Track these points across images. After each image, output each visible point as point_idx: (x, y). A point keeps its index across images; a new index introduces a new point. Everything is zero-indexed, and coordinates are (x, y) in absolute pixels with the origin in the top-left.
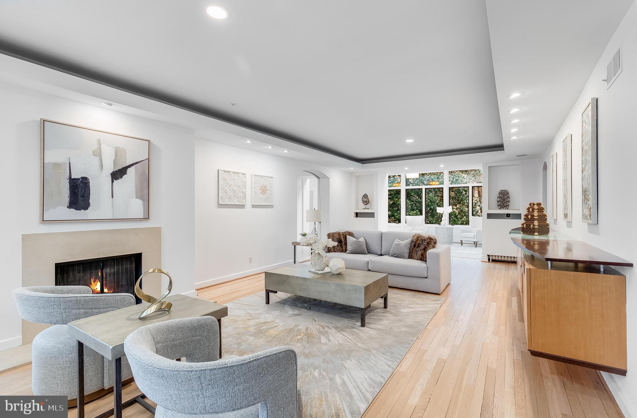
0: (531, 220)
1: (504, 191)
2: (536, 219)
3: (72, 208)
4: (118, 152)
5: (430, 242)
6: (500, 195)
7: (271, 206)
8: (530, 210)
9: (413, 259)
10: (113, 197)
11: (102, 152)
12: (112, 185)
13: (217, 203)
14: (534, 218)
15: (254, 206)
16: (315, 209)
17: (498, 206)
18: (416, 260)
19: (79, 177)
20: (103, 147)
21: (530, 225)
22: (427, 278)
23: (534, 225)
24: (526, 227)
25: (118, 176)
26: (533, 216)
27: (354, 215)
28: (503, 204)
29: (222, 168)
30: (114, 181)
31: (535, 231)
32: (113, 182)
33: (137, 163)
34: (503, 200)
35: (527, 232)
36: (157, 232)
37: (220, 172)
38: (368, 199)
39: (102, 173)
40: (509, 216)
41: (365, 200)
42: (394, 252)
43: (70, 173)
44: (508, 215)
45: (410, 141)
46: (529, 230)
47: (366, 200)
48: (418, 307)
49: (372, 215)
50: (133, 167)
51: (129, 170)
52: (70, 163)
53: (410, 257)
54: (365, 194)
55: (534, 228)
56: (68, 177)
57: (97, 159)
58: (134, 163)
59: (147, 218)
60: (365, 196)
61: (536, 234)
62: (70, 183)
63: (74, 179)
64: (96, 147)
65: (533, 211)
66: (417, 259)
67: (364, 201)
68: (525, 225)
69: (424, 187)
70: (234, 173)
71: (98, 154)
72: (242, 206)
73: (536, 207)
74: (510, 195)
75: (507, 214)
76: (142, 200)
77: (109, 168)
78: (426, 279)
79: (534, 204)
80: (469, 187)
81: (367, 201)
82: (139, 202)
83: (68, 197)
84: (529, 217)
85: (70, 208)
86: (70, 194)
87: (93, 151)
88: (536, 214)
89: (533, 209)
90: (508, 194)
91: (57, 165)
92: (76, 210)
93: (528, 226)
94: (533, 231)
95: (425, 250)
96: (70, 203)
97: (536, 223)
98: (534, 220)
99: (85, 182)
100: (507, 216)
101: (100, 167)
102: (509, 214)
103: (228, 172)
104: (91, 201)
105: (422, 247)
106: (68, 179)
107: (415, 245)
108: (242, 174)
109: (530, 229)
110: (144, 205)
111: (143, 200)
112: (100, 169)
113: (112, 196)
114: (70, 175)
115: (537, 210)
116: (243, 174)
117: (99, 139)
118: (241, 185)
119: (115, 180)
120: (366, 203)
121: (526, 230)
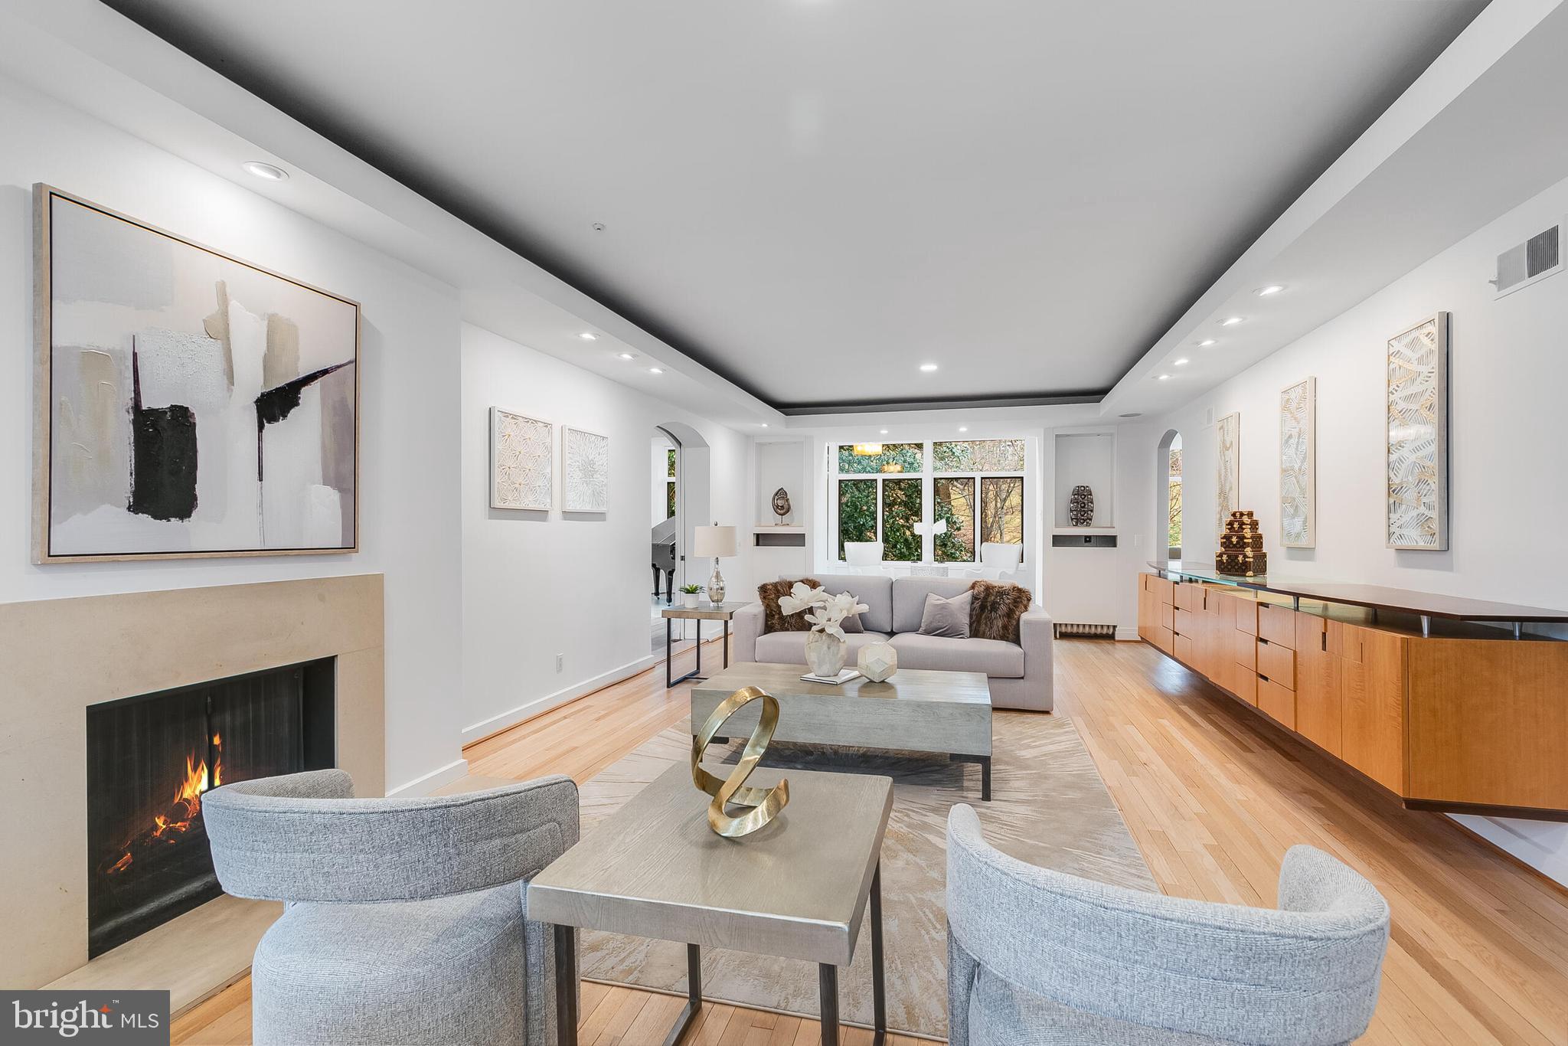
0: (1238, 546)
1: (1083, 488)
2: (1247, 545)
3: (143, 513)
4: (276, 331)
5: (1019, 597)
6: (1076, 496)
7: (599, 516)
8: (1235, 526)
9: (983, 638)
10: (261, 480)
11: (232, 327)
12: (260, 439)
13: (488, 505)
14: (1245, 543)
15: (568, 515)
16: (716, 525)
17: (1072, 519)
18: (990, 638)
19: (164, 405)
20: (234, 306)
21: (1237, 557)
22: (1022, 678)
23: (1245, 556)
24: (1227, 560)
25: (277, 412)
26: (1242, 538)
27: (753, 540)
28: (1082, 516)
29: (500, 405)
30: (266, 424)
31: (1247, 567)
32: (261, 427)
33: (325, 372)
34: (1082, 507)
35: (1229, 570)
36: (371, 588)
37: (497, 416)
38: (787, 500)
39: (230, 396)
40: (1090, 541)
41: (780, 503)
42: (932, 626)
43: (137, 392)
44: (1088, 540)
45: (929, 367)
46: (1234, 567)
47: (782, 504)
48: (1043, 745)
49: (798, 540)
50: (316, 385)
51: (305, 392)
52: (135, 355)
53: (975, 633)
54: (780, 490)
55: (1245, 563)
56: (131, 403)
57: (216, 347)
58: (318, 372)
59: (350, 546)
60: (781, 494)
61: (1250, 573)
62: (135, 422)
63: (151, 411)
64: (212, 307)
65: (1241, 528)
66: (994, 638)
67: (778, 506)
68: (1225, 557)
69: (880, 477)
70: (527, 420)
71: (219, 331)
72: (541, 515)
73: (1245, 519)
74: (1095, 497)
75: (1086, 537)
76: (340, 492)
77: (252, 383)
78: (1022, 680)
79: (1242, 514)
80: (974, 478)
81: (786, 506)
82: (330, 498)
83: (131, 474)
84: (1234, 540)
85: (136, 512)
86: (135, 464)
87: (204, 321)
88: (1247, 532)
89: (1242, 524)
90: (1091, 495)
91: (94, 360)
92: (155, 517)
93: (1233, 559)
94: (1244, 568)
95: (1010, 614)
96: (135, 494)
97: (1249, 551)
98: (1244, 545)
99: (181, 420)
100: (1086, 541)
101: (225, 377)
102: (1090, 537)
103: (515, 417)
104: (200, 489)
105: (1003, 609)
106: (130, 410)
107: (983, 608)
108: (542, 425)
109: (1237, 564)
110: (343, 507)
111: (341, 490)
112: (226, 381)
113: (259, 473)
114: (135, 398)
115: (1250, 527)
116: (546, 425)
117: (223, 284)
118: (541, 456)
119: (269, 422)
120: (782, 512)
121: (1226, 567)
